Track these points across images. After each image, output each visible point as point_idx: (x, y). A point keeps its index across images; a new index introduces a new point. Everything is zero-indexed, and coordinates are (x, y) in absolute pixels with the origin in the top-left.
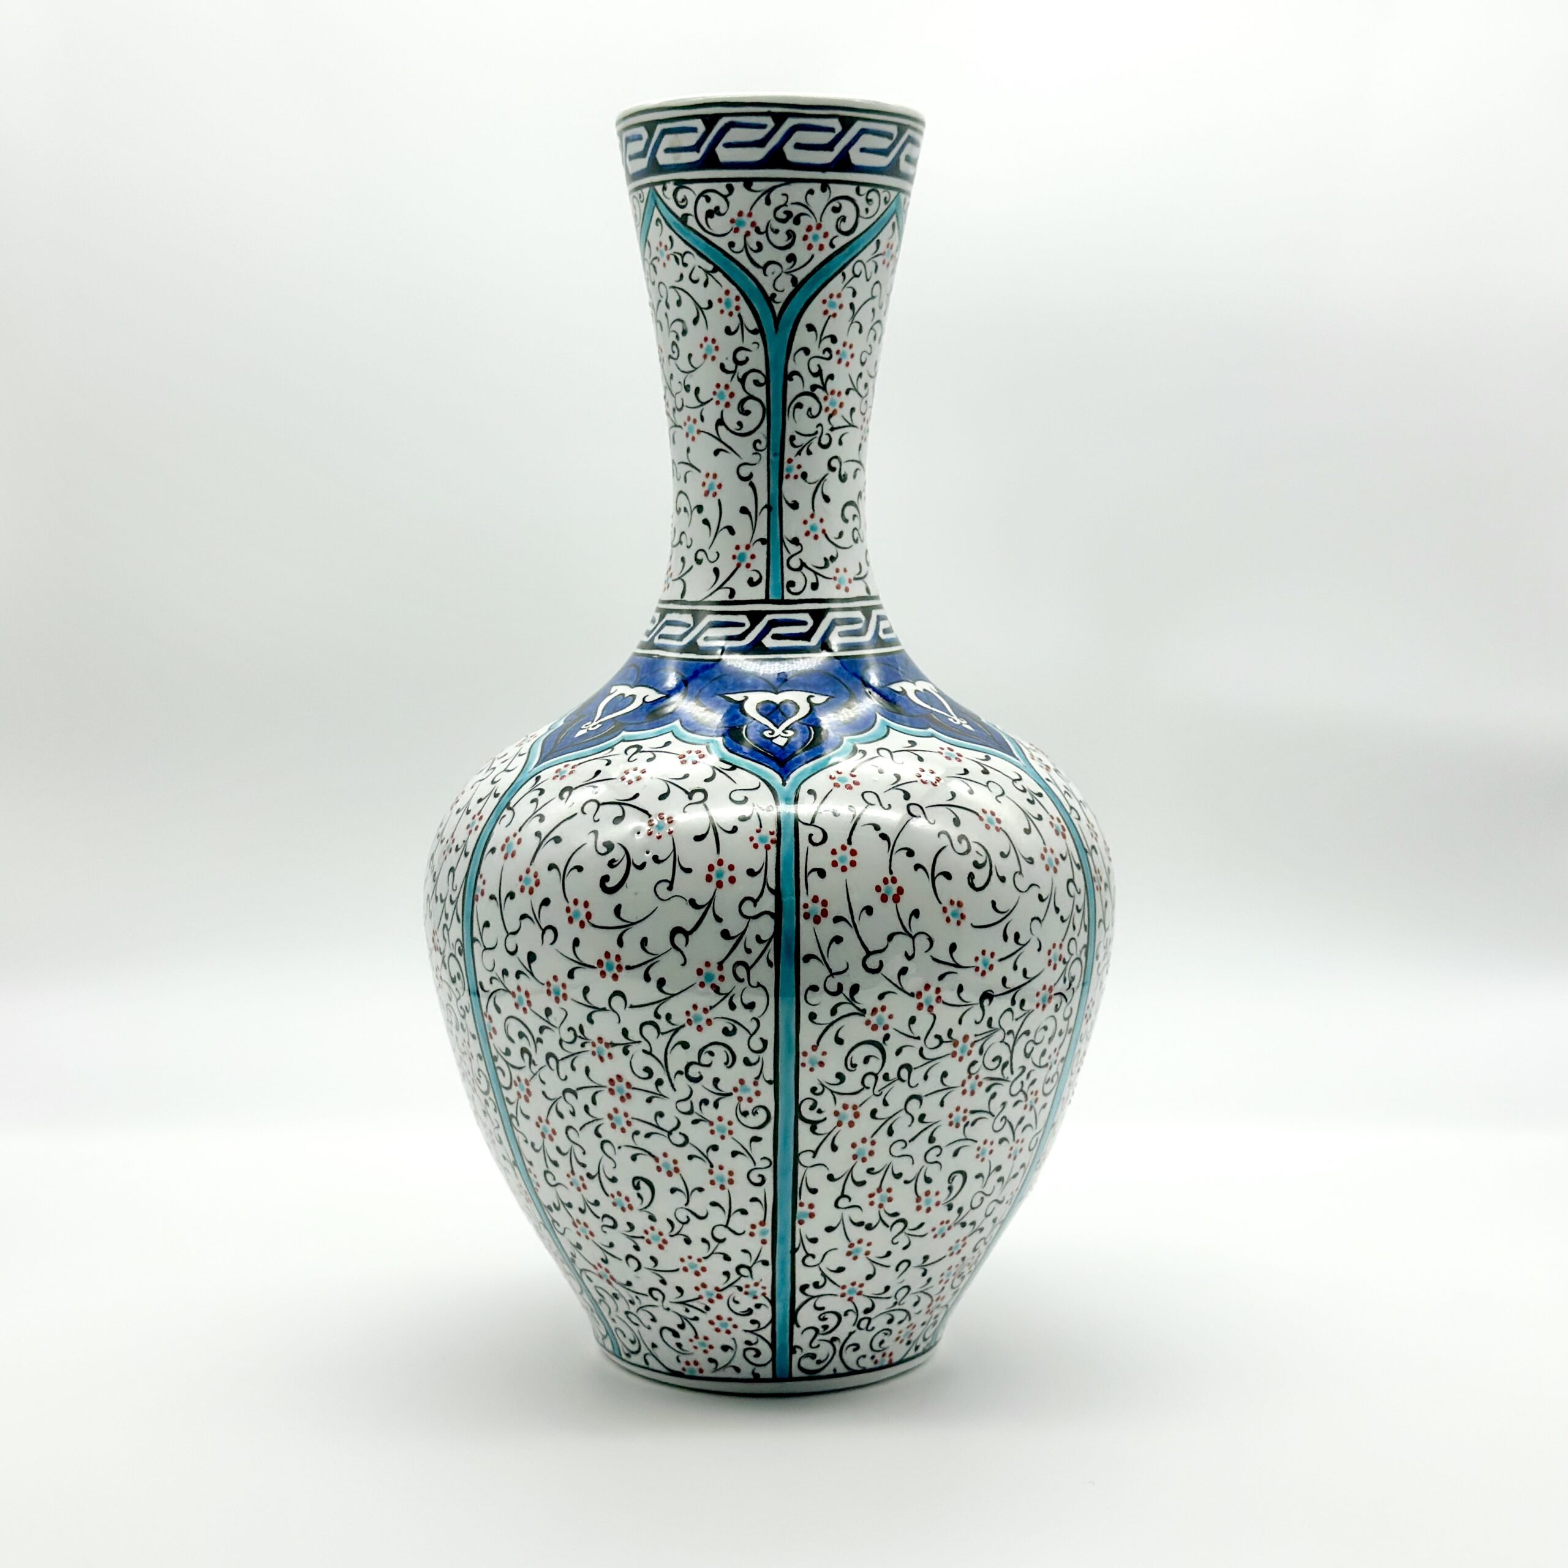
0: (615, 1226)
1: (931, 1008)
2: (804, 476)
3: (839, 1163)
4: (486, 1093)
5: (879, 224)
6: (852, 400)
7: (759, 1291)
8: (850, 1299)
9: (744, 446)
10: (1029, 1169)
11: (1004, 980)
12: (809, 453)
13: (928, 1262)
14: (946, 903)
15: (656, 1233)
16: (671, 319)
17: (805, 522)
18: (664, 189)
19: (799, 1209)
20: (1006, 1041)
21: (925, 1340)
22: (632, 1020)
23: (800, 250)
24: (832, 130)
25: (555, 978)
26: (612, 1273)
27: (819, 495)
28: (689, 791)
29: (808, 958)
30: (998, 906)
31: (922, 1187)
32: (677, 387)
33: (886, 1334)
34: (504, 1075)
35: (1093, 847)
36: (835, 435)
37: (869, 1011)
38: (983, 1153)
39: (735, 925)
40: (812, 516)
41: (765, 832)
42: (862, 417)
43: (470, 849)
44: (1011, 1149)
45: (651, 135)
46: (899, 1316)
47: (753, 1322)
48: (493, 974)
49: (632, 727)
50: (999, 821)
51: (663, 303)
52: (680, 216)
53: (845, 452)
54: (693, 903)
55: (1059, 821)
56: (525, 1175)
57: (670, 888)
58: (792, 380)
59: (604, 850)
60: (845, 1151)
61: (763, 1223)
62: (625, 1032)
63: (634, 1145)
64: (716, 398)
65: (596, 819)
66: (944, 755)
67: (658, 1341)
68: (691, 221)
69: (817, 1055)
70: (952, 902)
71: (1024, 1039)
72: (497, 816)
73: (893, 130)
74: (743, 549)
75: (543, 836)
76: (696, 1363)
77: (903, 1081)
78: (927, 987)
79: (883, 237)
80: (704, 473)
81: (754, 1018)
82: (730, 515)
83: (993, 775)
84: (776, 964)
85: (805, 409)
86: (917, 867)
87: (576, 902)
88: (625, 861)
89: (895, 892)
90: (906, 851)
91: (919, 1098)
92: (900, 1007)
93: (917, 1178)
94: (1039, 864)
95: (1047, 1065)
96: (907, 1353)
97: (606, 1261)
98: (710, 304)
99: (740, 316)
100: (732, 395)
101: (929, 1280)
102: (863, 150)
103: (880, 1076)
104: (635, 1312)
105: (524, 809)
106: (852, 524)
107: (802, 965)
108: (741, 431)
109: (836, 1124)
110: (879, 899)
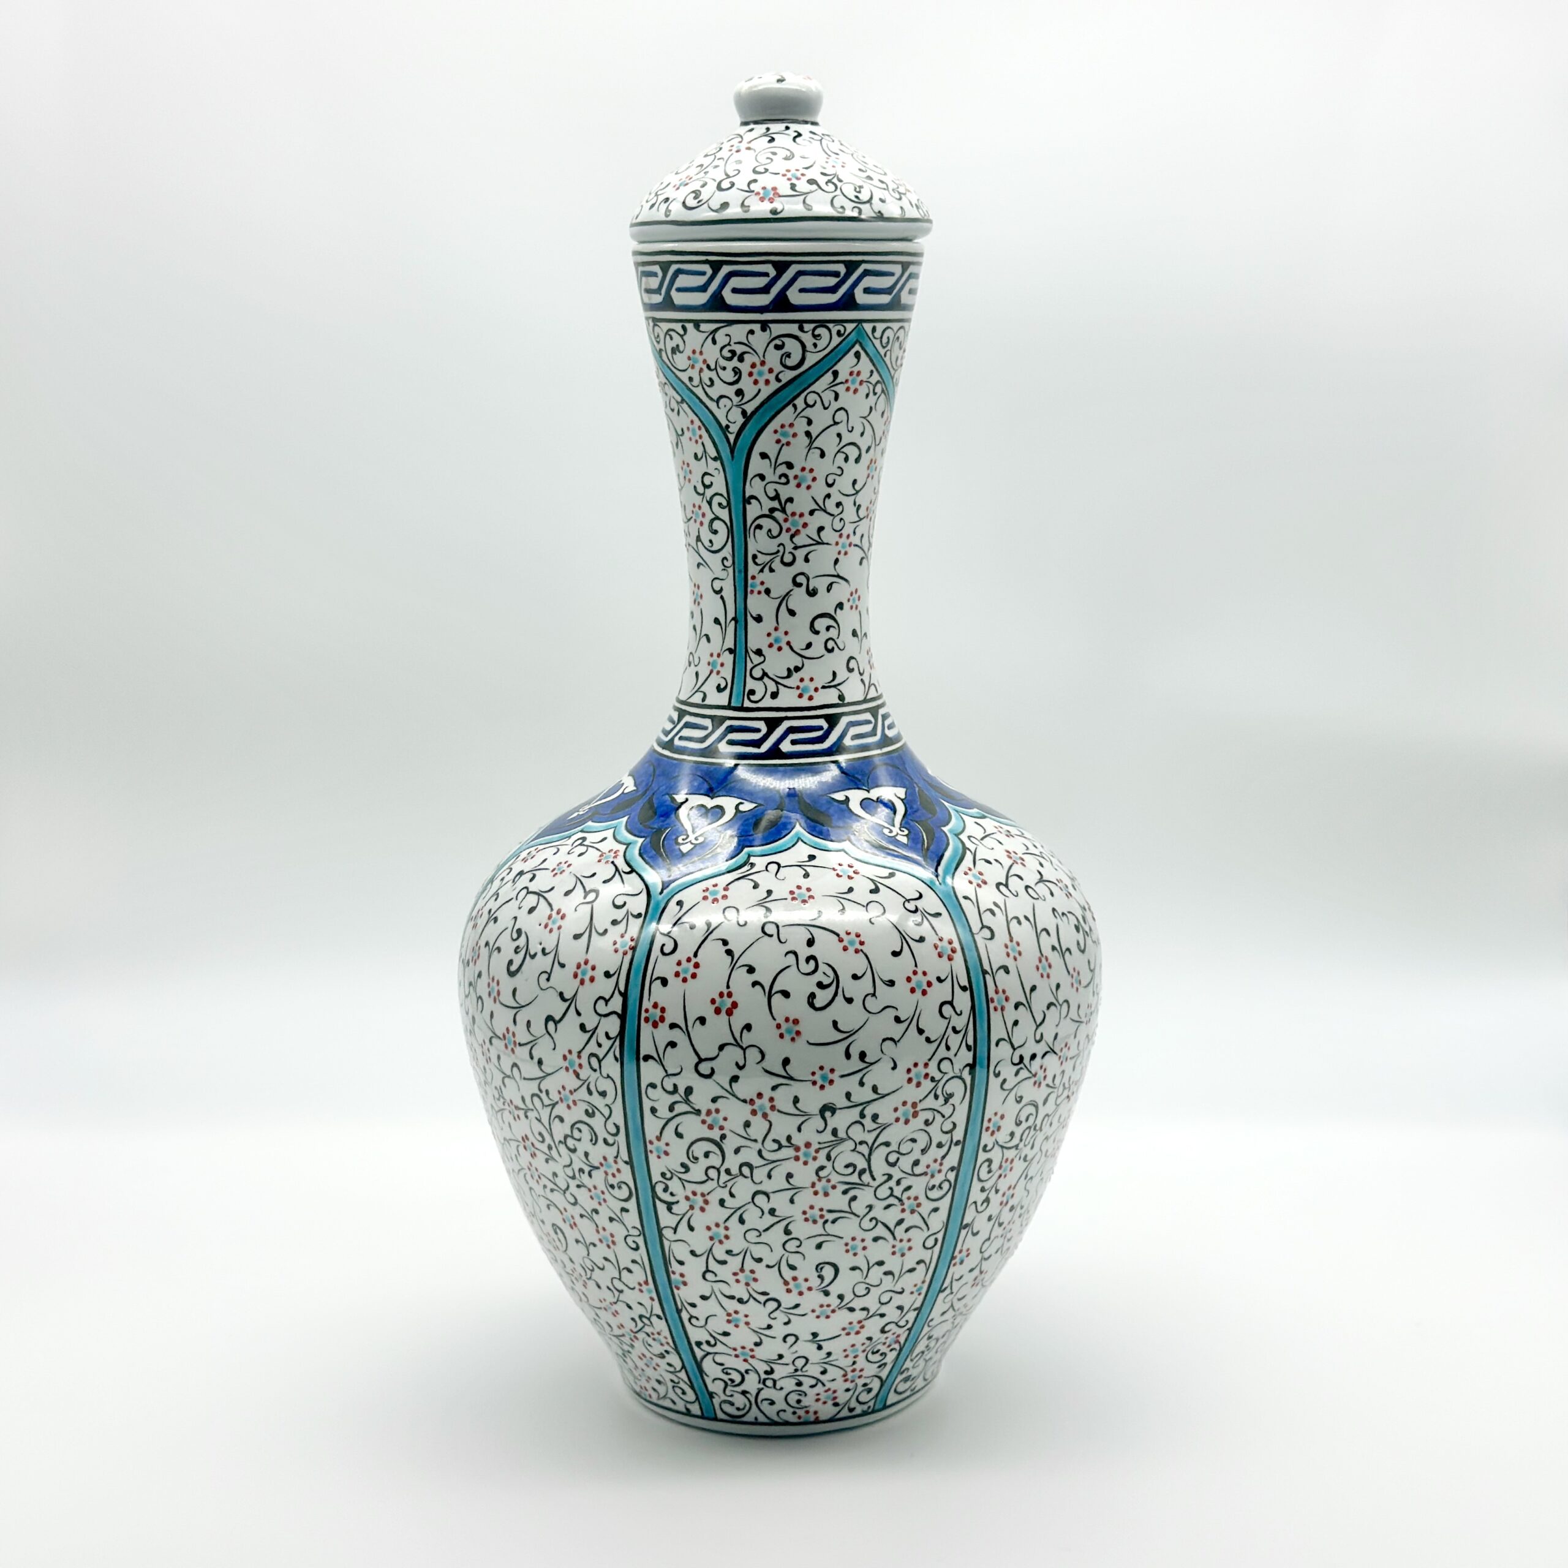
1: (765, 1116)
2: (768, 591)
3: (700, 1241)
5: (835, 355)
6: (820, 519)
7: (663, 1340)
8: (746, 1361)
9: (715, 560)
11: (849, 1095)
12: (772, 570)
13: (820, 1338)
14: (780, 1020)
17: (769, 635)
19: (672, 1276)
20: (858, 1150)
22: (526, 1091)
23: (746, 384)
24: (766, 274)
27: (783, 607)
28: (588, 890)
29: (647, 1058)
30: (840, 1026)
31: (788, 1273)
33: (800, 1395)
36: (800, 554)
37: (704, 1112)
38: (855, 1248)
39: (591, 1022)
40: (776, 629)
41: (627, 938)
42: (838, 533)
44: (896, 1246)
46: (807, 1381)
47: (669, 1365)
49: (597, 817)
50: (862, 943)
53: (813, 569)
54: (562, 995)
55: (952, 943)
57: (548, 980)
58: (750, 503)
59: (516, 936)
60: (702, 1232)
61: (646, 1283)
62: (524, 1100)
63: (546, 1196)
64: (694, 517)
65: (521, 905)
66: (839, 871)
68: (664, 356)
69: (662, 1144)
70: (787, 1020)
71: (884, 1149)
73: (839, 267)
74: (715, 657)
75: (491, 914)
77: (746, 1177)
78: (760, 1095)
79: (843, 367)
81: (607, 1105)
82: (708, 624)
83: (883, 895)
84: (621, 1061)
85: (765, 530)
87: (493, 980)
88: (525, 949)
89: (729, 1005)
90: (747, 968)
91: (765, 1194)
92: (733, 1111)
93: (779, 1264)
94: (903, 986)
95: (925, 1173)
96: (839, 1413)
98: (683, 432)
99: (703, 444)
100: (704, 515)
101: (829, 1354)
102: (802, 290)
103: (722, 1170)
106: (825, 635)
107: (642, 1063)
108: (713, 549)
109: (688, 1208)
110: (713, 1011)
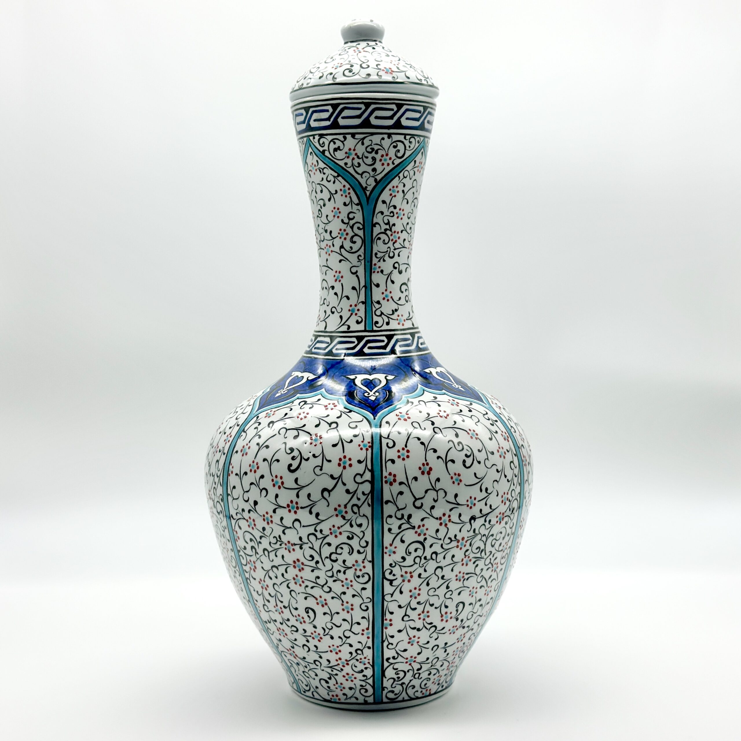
0: (297, 631)
1: (446, 525)
2: (382, 271)
3: (404, 599)
4: (235, 567)
5: (415, 153)
6: (404, 235)
7: (366, 661)
8: (410, 664)
9: (353, 258)
10: (494, 600)
11: (481, 510)
12: (384, 261)
13: (447, 646)
14: (452, 474)
15: (317, 634)
16: (318, 199)
17: (383, 293)
18: (314, 138)
19: (385, 622)
20: (482, 539)
21: (446, 682)
22: (304, 533)
23: (378, 166)
24: (392, 110)
25: (267, 513)
26: (296, 653)
27: (389, 280)
28: (329, 423)
29: (387, 502)
30: (477, 475)
31: (444, 610)
32: (321, 231)
33: (427, 680)
34: (243, 558)
35: (522, 445)
36: (396, 252)
37: (417, 527)
38: (473, 593)
39: (352, 487)
40: (386, 290)
41: (366, 442)
42: (409, 243)
43: (226, 451)
44: (486, 591)
45: (307, 113)
46: (434, 671)
47: (364, 676)
48: (238, 511)
49: (302, 392)
50: (477, 434)
51: (314, 191)
52: (321, 150)
53: (402, 260)
54: (332, 477)
55: (506, 433)
56: (254, 606)
57: (321, 470)
58: (375, 226)
59: (289, 452)
60: (406, 594)
61: (368, 629)
62: (300, 539)
63: (305, 592)
64: (339, 236)
65: (285, 437)
66: (451, 403)
67: (319, 685)
68: (327, 153)
69: (393, 548)
70: (455, 474)
71: (491, 538)
72: (238, 435)
73: (421, 109)
74: (353, 306)
75: (260, 445)
76: (337, 696)
77: (434, 560)
78: (444, 515)
79: (418, 159)
80: (334, 271)
81: (362, 531)
82: (348, 291)
83: (474, 413)
84: (372, 505)
85: (382, 240)
86: (438, 457)
87: (276, 477)
88: (299, 457)
89: (428, 470)
90: (433, 450)
91: (441, 568)
92: (432, 525)
93: (441, 606)
94: (497, 455)
95: (502, 550)
96: (438, 689)
97: (293, 647)
98: (336, 192)
99: (350, 197)
100: (347, 234)
101: (448, 654)
102: (407, 119)
103: (423, 558)
104: (307, 672)
105: (251, 432)
106: (405, 294)
107: (384, 505)
108: (352, 251)
109: (402, 581)
110: (421, 473)
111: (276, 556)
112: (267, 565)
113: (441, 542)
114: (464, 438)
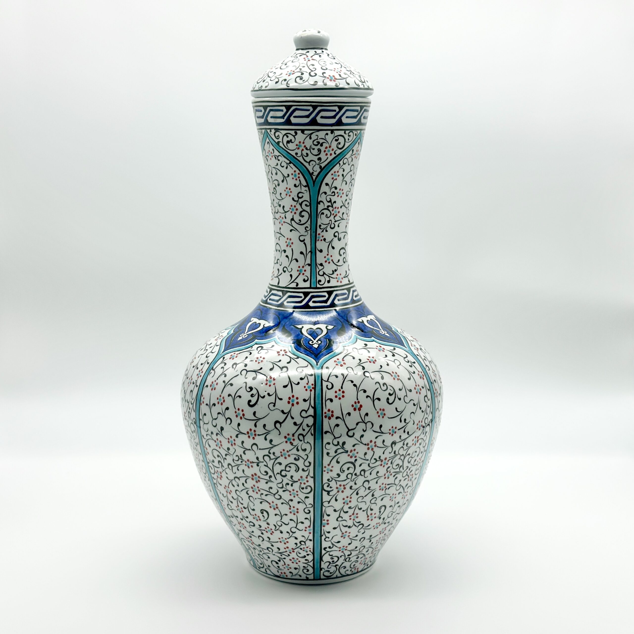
0: (254, 526)
1: (372, 449)
2: (325, 240)
3: (338, 505)
4: (205, 474)
5: (354, 143)
6: (343, 210)
7: (308, 550)
8: (343, 552)
9: (301, 229)
10: (409, 501)
11: (400, 437)
12: (326, 231)
13: (371, 537)
14: (378, 410)
15: (269, 529)
16: (273, 180)
17: (325, 257)
18: (271, 131)
19: (323, 522)
20: (401, 458)
21: (370, 562)
22: (260, 454)
23: (323, 156)
24: (335, 111)
25: (231, 437)
26: (253, 541)
27: (330, 246)
28: (281, 367)
29: (326, 432)
30: (398, 410)
31: (369, 512)
32: (276, 205)
33: (356, 562)
34: (212, 469)
35: (435, 380)
36: (337, 224)
37: (349, 451)
38: (393, 498)
39: (299, 420)
40: (328, 255)
41: (310, 384)
42: (347, 215)
43: (198, 384)
44: (403, 495)
45: (265, 111)
46: (361, 556)
47: (306, 560)
48: (207, 433)
49: (259, 338)
50: (398, 376)
51: (270, 173)
52: (277, 142)
53: (340, 230)
54: (283, 411)
55: (421, 373)
56: (220, 505)
57: (274, 406)
58: (320, 204)
59: (249, 390)
60: (340, 501)
61: (309, 527)
62: (257, 458)
63: (261, 498)
64: (291, 210)
65: (246, 377)
66: (378, 349)
67: (270, 565)
68: (281, 144)
69: (330, 467)
70: (380, 410)
71: (408, 457)
72: (208, 372)
73: (359, 108)
74: (301, 268)
75: (226, 383)
76: (285, 573)
77: (362, 475)
78: (371, 441)
79: (355, 148)
80: (286, 237)
81: (306, 454)
82: (297, 255)
83: (397, 357)
84: (314, 435)
85: (325, 215)
86: (367, 397)
87: (239, 409)
88: (257, 395)
89: (359, 407)
90: (363, 391)
91: (368, 481)
92: (361, 449)
93: (367, 509)
94: (414, 391)
95: (416, 464)
96: (364, 567)
97: (251, 537)
98: (288, 175)
99: (300, 180)
100: (297, 209)
101: (372, 543)
102: (347, 117)
103: (354, 474)
104: (262, 555)
105: (219, 371)
106: (343, 256)
107: (324, 435)
108: (301, 223)
109: (337, 492)
110: (353, 409)
111: (238, 470)
112: (231, 476)
113: (368, 462)
114: (388, 379)
